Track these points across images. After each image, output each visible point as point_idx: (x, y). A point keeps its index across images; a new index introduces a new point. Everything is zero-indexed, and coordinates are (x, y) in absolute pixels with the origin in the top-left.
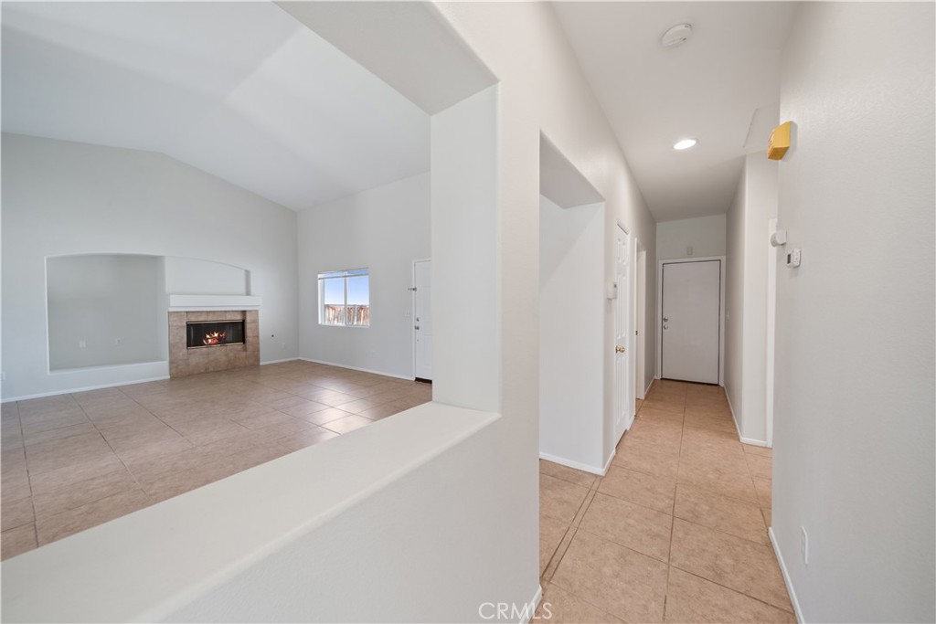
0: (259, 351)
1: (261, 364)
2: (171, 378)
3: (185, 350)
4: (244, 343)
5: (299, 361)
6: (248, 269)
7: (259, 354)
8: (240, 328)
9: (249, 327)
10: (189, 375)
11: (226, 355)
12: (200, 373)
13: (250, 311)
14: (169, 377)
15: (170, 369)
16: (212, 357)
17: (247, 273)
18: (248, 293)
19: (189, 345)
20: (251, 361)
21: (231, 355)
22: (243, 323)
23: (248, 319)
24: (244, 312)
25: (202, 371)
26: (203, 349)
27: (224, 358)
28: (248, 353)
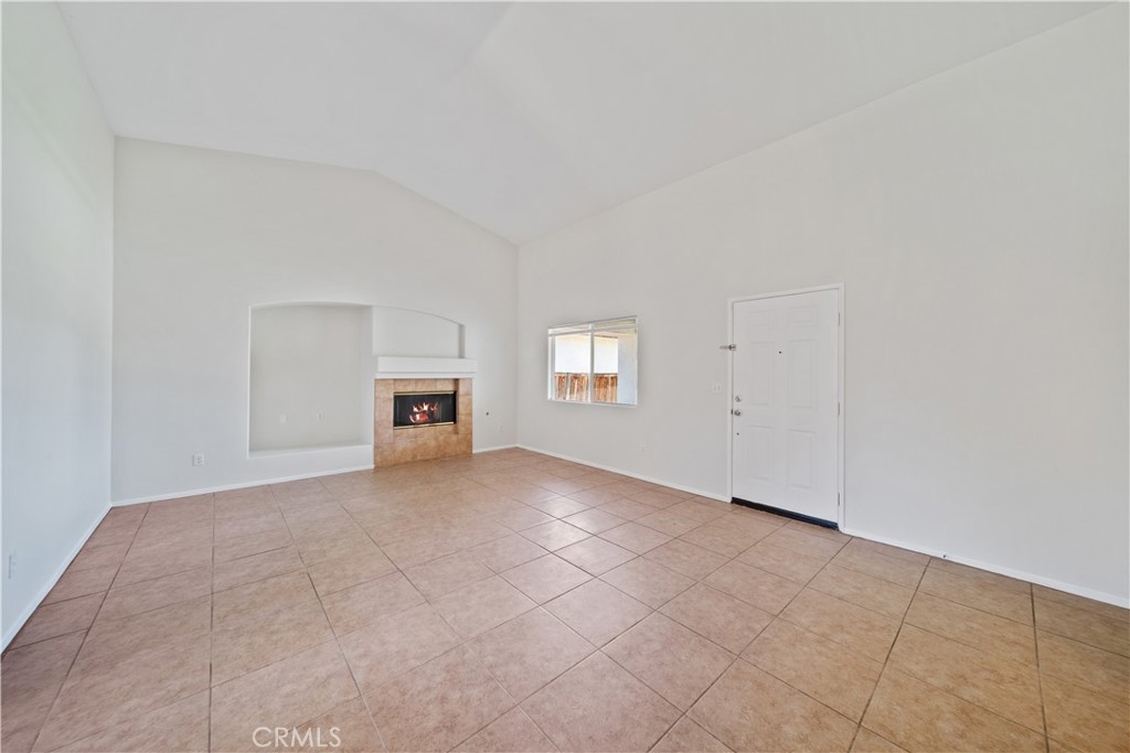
0: (471, 433)
1: (474, 451)
2: (375, 468)
3: (391, 431)
4: (455, 422)
5: (517, 450)
6: (462, 323)
7: (471, 438)
8: (451, 401)
9: (461, 401)
10: (394, 465)
11: (436, 439)
12: (406, 463)
13: (464, 379)
14: (372, 466)
15: (375, 456)
16: (420, 441)
17: (461, 327)
18: (461, 356)
19: (395, 424)
20: (464, 448)
21: (441, 438)
22: (454, 396)
23: (462, 390)
24: (456, 381)
25: (409, 459)
26: (410, 430)
27: (433, 443)
28: (460, 436)
